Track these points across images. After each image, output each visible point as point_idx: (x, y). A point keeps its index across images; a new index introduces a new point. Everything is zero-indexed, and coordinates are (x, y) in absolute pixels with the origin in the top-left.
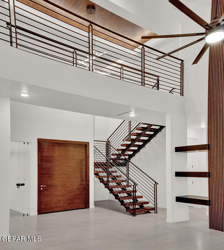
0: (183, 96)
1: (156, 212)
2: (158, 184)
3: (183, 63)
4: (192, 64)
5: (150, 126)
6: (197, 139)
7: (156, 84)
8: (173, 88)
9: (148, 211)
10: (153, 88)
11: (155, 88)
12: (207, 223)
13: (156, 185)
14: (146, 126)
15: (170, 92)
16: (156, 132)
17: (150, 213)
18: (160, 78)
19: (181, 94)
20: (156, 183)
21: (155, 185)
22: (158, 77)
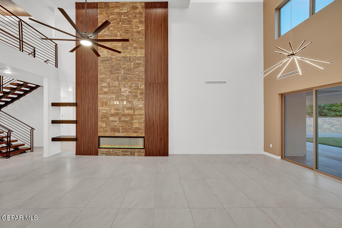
0: (57, 67)
1: (32, 151)
2: (34, 129)
3: (57, 46)
4: (70, 52)
5: (26, 83)
6: (66, 98)
7: (32, 52)
8: (48, 60)
9: (24, 151)
10: (29, 55)
11: (31, 55)
12: (74, 152)
13: (33, 130)
14: (22, 83)
15: (45, 62)
16: (32, 89)
17: (26, 152)
18: (36, 49)
19: (56, 66)
20: (32, 128)
21: (31, 130)
22: (35, 48)
